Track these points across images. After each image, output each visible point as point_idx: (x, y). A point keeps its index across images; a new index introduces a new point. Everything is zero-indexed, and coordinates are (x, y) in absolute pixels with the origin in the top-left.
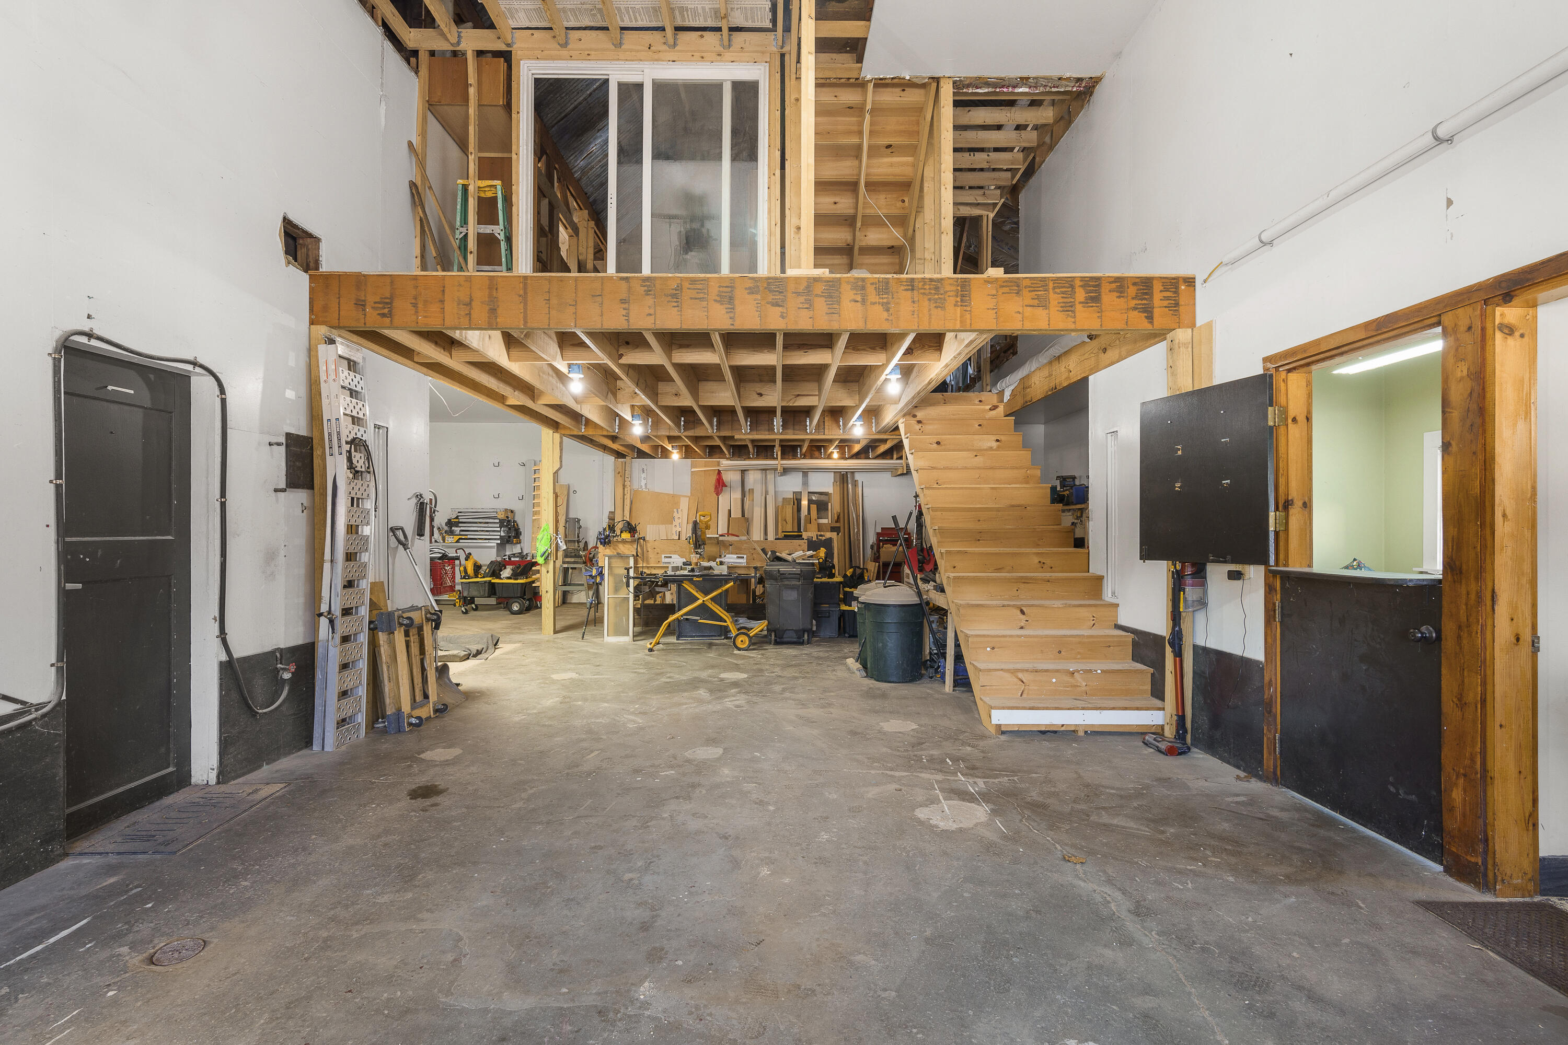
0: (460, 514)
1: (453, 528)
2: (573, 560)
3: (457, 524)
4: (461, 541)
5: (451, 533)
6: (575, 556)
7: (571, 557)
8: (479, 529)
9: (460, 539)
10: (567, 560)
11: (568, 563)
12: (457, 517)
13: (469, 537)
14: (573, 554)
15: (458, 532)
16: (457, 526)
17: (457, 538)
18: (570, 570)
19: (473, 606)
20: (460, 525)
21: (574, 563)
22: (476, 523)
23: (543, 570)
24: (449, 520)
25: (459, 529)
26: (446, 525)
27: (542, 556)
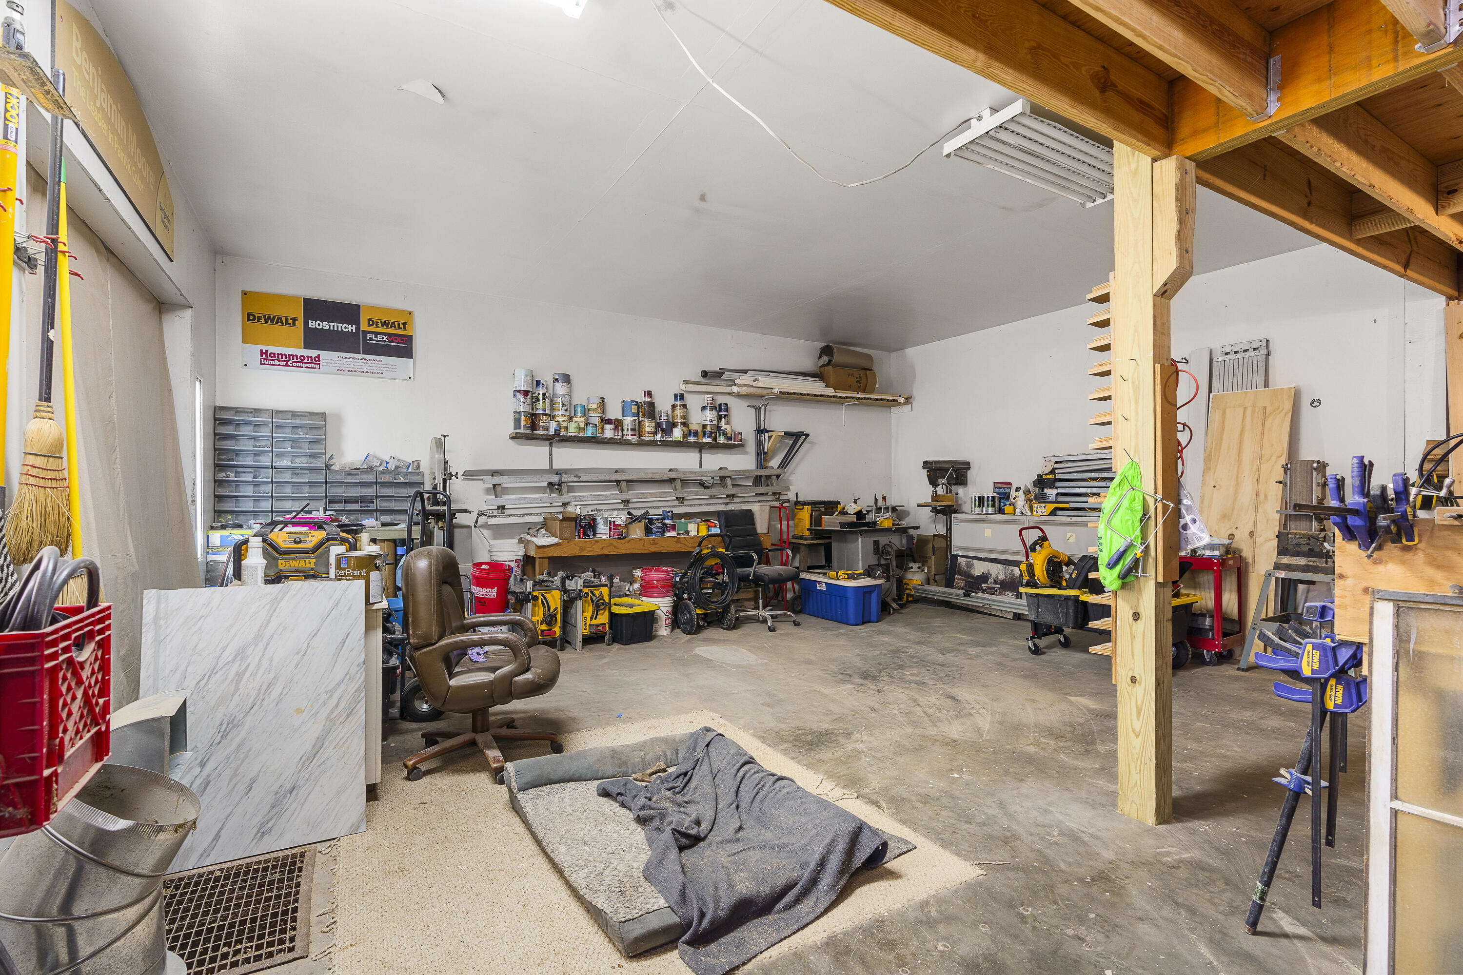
0: (1057, 466)
1: (1045, 491)
2: (1303, 561)
3: (1052, 483)
4: (1059, 512)
5: (1042, 498)
6: (1311, 553)
7: (1298, 554)
8: (1089, 491)
9: (1056, 509)
10: (1286, 560)
11: (1288, 567)
12: (1052, 472)
13: (1072, 505)
14: (1305, 549)
15: (1053, 498)
16: (1053, 487)
17: (1052, 506)
18: (1301, 587)
19: (1061, 637)
20: (1058, 484)
21: (1306, 569)
22: (1085, 480)
23: (1123, 609)
24: (1040, 476)
25: (1055, 491)
26: (1035, 486)
27: (1111, 566)
